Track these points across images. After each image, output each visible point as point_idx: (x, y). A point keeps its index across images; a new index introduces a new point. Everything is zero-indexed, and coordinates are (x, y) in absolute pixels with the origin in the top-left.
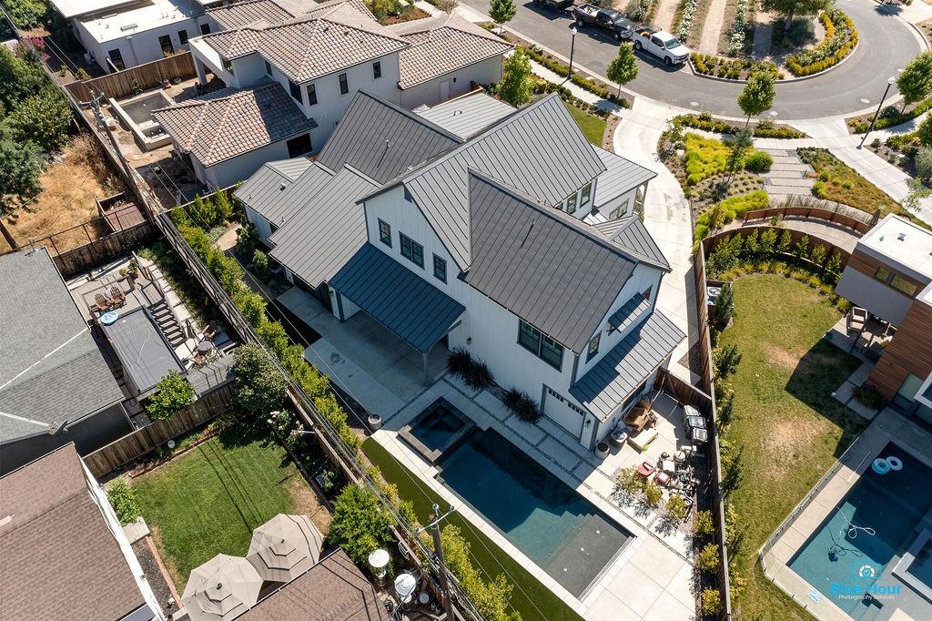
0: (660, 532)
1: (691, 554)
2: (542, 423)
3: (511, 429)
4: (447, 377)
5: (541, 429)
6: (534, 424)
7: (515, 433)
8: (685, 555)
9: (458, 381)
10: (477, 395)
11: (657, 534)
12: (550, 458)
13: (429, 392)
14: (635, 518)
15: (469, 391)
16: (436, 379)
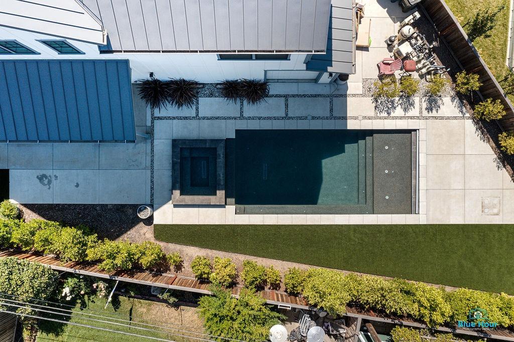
0: (432, 110)
1: (464, 109)
2: (273, 89)
3: (253, 118)
4: (157, 113)
5: (276, 96)
6: (267, 96)
7: (260, 118)
8: (461, 115)
9: (169, 109)
10: (197, 109)
11: (430, 114)
12: (306, 118)
13: (156, 142)
14: (407, 115)
15: (187, 111)
16: (149, 124)
